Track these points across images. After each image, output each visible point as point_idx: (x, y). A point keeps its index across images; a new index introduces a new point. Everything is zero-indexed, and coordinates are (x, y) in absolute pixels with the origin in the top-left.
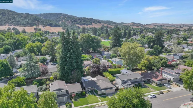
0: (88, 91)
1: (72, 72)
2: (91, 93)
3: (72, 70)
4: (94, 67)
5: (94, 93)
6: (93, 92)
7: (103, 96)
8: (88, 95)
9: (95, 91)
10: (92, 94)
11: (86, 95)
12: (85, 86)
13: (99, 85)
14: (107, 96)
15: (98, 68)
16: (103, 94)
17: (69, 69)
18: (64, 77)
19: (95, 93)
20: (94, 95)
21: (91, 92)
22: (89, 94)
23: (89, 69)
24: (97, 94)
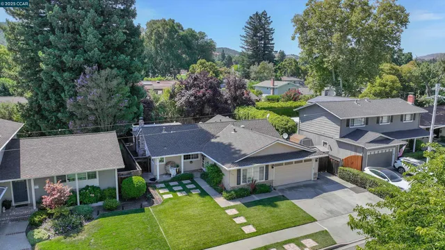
0: (167, 178)
1: (79, 81)
2: (180, 184)
3: (79, 71)
4: (193, 85)
5: (198, 187)
6: (193, 182)
7: (256, 198)
8: (162, 195)
9: (204, 176)
10: (188, 191)
11: (149, 199)
12: (148, 153)
13: (226, 142)
14: (284, 198)
15: (215, 88)
16: (255, 189)
17: (61, 68)
18: (43, 117)
19: (205, 186)
20: (203, 194)
21: (184, 182)
22: (171, 190)
23: (172, 96)
24: (219, 189)
